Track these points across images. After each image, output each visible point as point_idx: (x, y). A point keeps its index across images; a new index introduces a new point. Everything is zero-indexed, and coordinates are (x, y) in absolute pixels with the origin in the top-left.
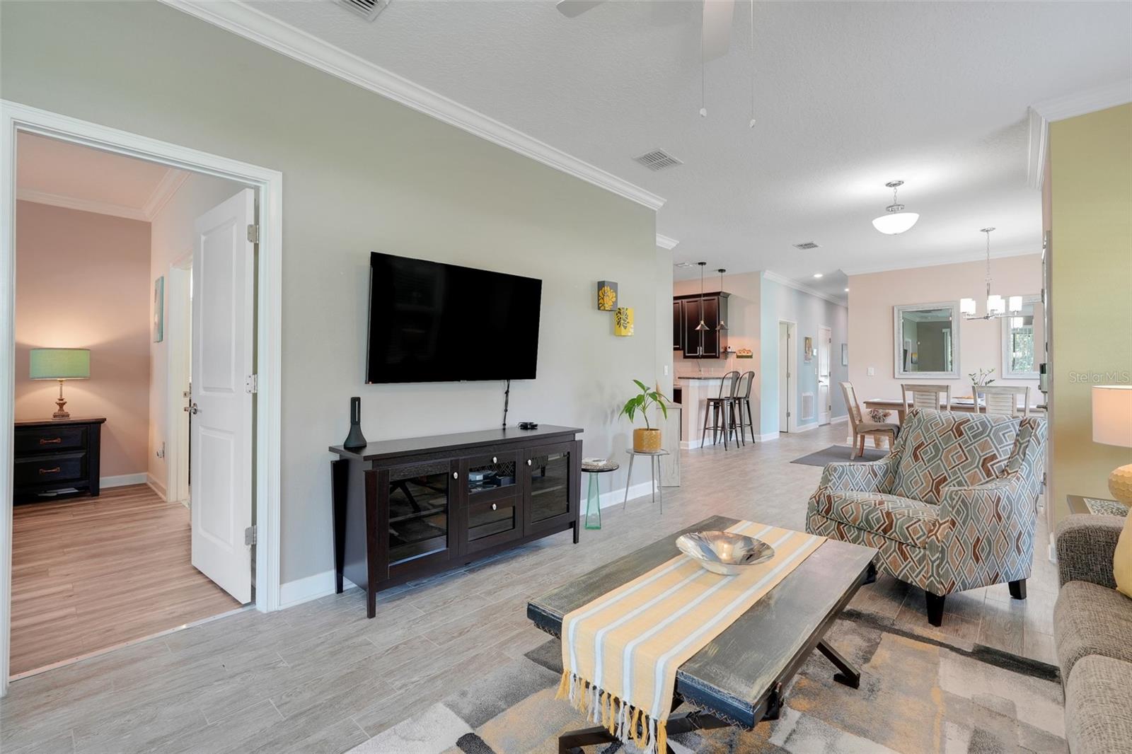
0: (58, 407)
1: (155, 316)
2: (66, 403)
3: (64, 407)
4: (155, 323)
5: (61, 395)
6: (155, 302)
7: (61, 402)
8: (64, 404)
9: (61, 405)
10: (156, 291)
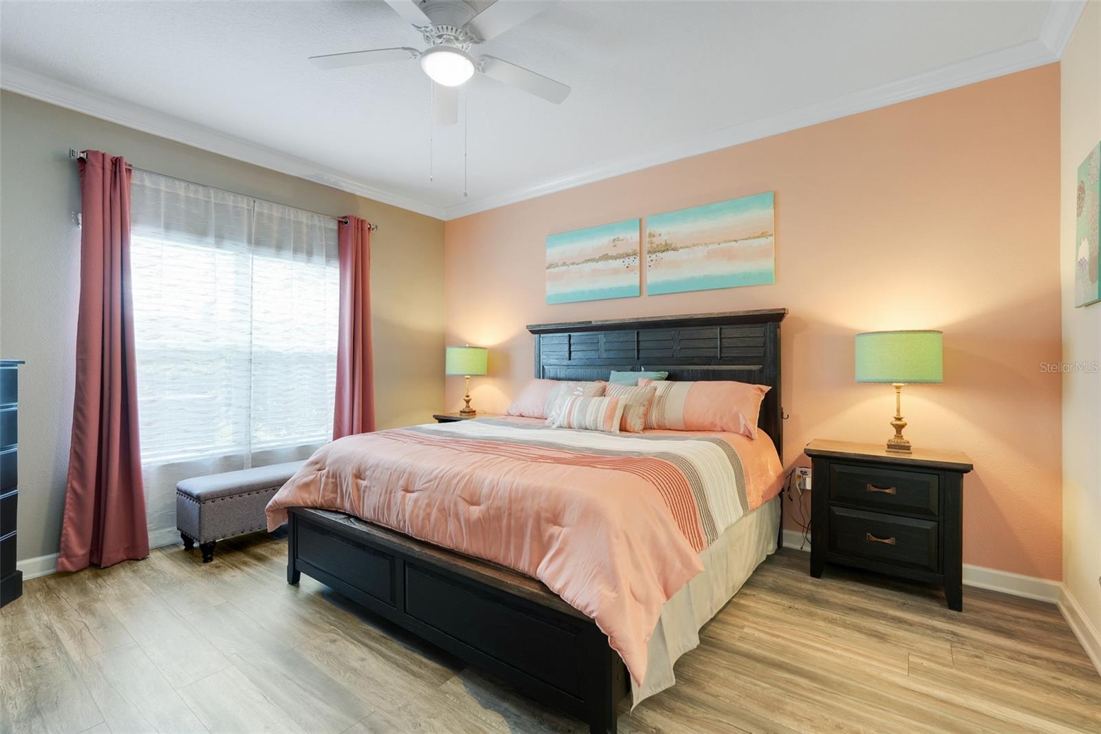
0: (894, 431)
1: (1078, 244)
2: (906, 424)
3: (903, 431)
4: (1081, 263)
5: (898, 411)
6: (1079, 215)
7: (899, 423)
8: (903, 426)
9: (899, 428)
10: (1081, 189)
